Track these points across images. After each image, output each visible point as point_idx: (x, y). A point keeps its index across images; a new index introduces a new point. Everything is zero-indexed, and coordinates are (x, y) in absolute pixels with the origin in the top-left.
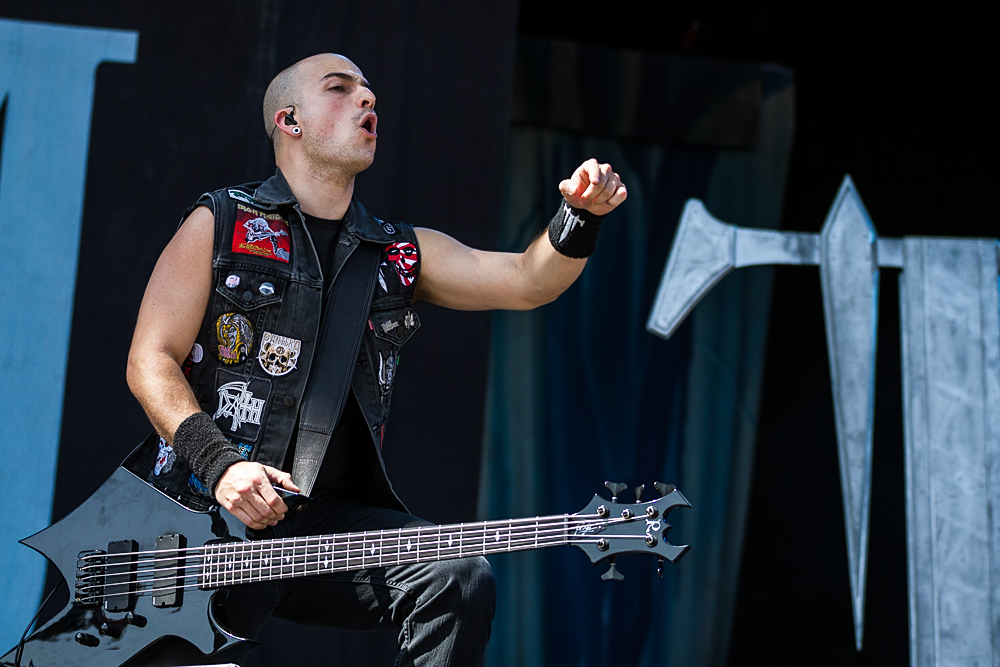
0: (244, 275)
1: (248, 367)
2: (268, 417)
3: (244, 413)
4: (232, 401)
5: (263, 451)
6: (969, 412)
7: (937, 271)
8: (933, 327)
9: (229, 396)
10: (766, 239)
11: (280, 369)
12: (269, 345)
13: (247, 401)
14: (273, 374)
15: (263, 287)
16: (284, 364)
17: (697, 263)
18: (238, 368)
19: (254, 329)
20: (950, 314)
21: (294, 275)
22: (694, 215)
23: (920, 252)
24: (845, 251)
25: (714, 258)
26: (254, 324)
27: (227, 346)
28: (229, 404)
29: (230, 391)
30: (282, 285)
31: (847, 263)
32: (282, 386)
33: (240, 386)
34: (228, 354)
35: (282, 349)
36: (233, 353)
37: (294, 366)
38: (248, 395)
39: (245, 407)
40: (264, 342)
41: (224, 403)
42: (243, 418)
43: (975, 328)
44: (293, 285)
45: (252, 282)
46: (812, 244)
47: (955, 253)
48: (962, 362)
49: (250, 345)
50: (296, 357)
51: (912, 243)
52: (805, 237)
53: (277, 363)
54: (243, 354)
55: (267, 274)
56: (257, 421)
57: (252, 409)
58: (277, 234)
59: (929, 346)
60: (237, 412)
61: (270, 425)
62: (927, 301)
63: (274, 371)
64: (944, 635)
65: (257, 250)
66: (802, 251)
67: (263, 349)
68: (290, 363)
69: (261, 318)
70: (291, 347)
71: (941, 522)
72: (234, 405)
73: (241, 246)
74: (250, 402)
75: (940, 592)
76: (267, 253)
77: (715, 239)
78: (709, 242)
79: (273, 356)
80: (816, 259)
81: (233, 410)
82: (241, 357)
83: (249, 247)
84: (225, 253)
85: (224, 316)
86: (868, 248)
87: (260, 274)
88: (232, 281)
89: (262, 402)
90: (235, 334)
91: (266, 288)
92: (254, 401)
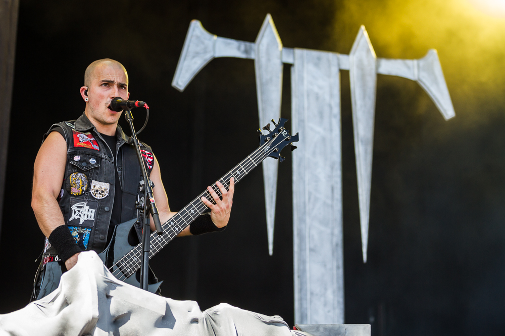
0: (82, 156)
1: (86, 196)
2: (98, 216)
3: (86, 216)
4: (79, 211)
5: (97, 230)
6: (324, 139)
7: (310, 67)
8: (308, 95)
9: (77, 210)
10: (229, 44)
11: (101, 196)
12: (95, 186)
13: (87, 210)
14: (98, 198)
15: (91, 160)
16: (103, 193)
17: (197, 54)
18: (81, 197)
19: (88, 179)
20: (316, 89)
21: (103, 156)
22: (196, 28)
23: (302, 57)
24: (268, 53)
25: (205, 51)
26: (87, 177)
27: (75, 187)
28: (77, 213)
29: (78, 207)
30: (99, 160)
31: (269, 60)
32: (103, 203)
33: (83, 204)
34: (75, 191)
35: (101, 188)
36: (78, 190)
37: (107, 194)
38: (88, 208)
39: (86, 213)
40: (93, 185)
41: (75, 212)
42: (86, 218)
43: (327, 97)
44: (103, 160)
45: (85, 158)
46: (251, 48)
47: (319, 59)
48: (321, 114)
49: (86, 186)
50: (108, 190)
51: (298, 52)
52: (248, 44)
53: (100, 193)
54: (83, 190)
55: (92, 155)
56: (93, 219)
57: (90, 213)
58: (91, 139)
59: (306, 105)
60: (82, 215)
61: (99, 219)
62: (305, 82)
63: (98, 197)
64: (311, 250)
65: (85, 145)
66: (246, 51)
67: (92, 188)
68: (105, 193)
69: (91, 174)
70: (106, 186)
71: (310, 193)
72: (80, 213)
73: (78, 144)
74: (88, 211)
75: (310, 229)
76: (89, 147)
77: (206, 42)
78: (203, 43)
79: (97, 191)
80: (253, 56)
81: (80, 215)
82: (82, 192)
83: (81, 144)
84: (71, 147)
85: (73, 174)
86: (278, 53)
87: (89, 155)
88: (77, 158)
89: (94, 211)
90: (79, 181)
91: (92, 161)
92: (90, 210)
